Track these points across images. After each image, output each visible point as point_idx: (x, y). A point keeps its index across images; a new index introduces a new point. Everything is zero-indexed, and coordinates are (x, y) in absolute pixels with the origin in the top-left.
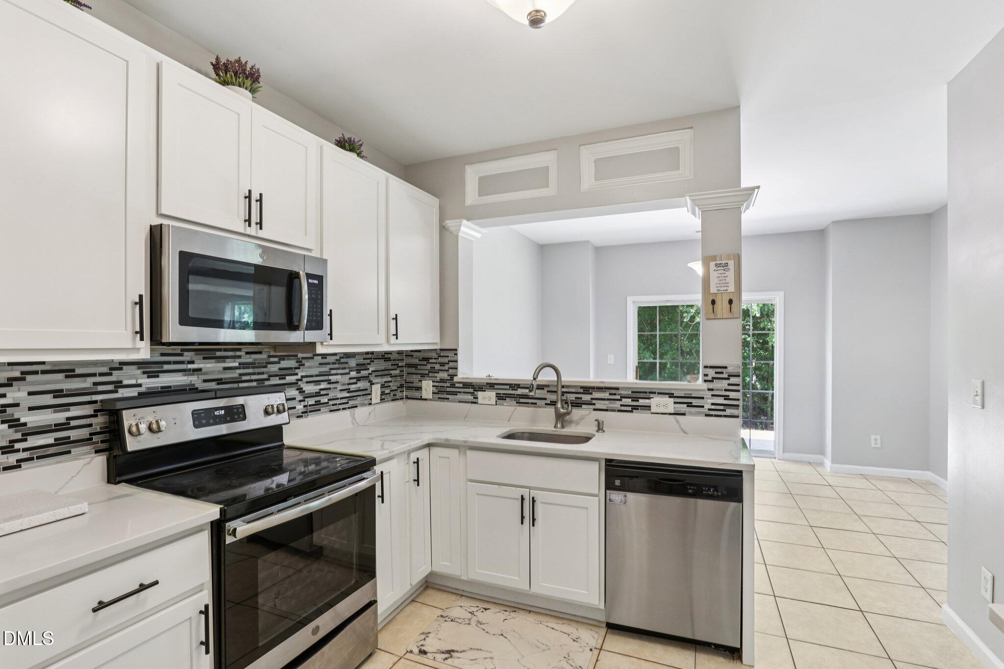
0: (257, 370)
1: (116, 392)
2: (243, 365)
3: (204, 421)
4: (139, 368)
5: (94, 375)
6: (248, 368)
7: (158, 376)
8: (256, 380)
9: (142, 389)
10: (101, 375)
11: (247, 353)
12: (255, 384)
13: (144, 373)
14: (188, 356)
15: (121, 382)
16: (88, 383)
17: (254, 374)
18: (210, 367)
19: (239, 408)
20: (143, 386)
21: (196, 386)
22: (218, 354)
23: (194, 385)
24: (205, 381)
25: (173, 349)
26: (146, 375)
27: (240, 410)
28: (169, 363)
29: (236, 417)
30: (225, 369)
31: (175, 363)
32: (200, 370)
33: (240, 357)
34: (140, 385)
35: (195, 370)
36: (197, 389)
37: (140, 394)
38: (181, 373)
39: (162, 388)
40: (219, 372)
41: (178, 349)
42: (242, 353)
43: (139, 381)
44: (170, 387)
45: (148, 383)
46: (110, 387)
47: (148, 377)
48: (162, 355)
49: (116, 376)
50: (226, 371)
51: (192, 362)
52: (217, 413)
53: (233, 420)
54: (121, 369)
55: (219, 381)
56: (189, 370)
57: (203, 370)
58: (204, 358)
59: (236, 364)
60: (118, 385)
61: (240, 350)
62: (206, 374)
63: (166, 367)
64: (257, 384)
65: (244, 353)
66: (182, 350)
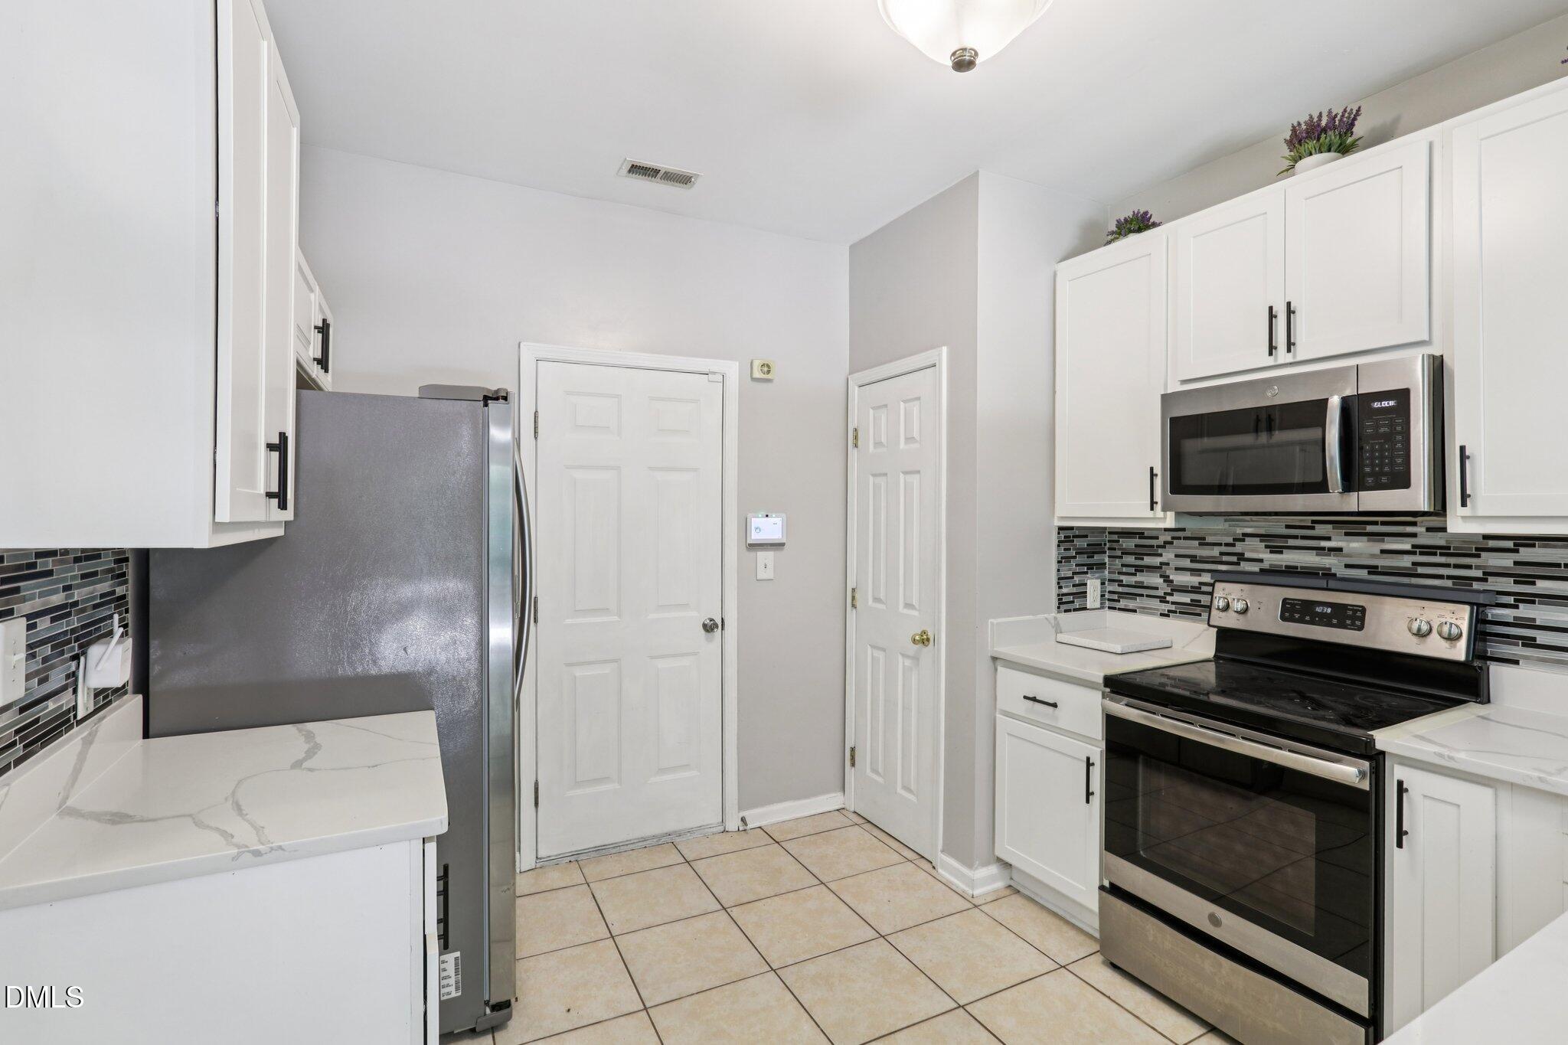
0: (1452, 560)
1: (1238, 564)
2: (1418, 549)
3: (1297, 616)
4: (1261, 541)
5: (1220, 544)
6: (1435, 554)
7: (1281, 552)
8: (1449, 577)
9: (1266, 565)
10: (1227, 545)
11: (1429, 530)
12: (1449, 583)
13: (1267, 547)
14: (1320, 530)
15: (1243, 554)
16: (1215, 552)
17: (1447, 565)
18: (1357, 547)
19: (1357, 611)
20: (1265, 562)
21: (1333, 571)
22: (1370, 528)
23: (1330, 569)
24: (1347, 566)
25: (1301, 521)
26: (1269, 550)
27: (1359, 614)
28: (1295, 537)
29: (1349, 622)
30: (1383, 552)
31: (1304, 538)
32: (1340, 550)
33: (1414, 535)
34: (1261, 561)
35: (1331, 549)
36: (1335, 575)
37: (1262, 570)
38: (1315, 552)
39: (1286, 567)
40: (1373, 556)
41: (1308, 520)
42: (1419, 529)
43: (1261, 556)
44: (1297, 567)
45: (1270, 559)
46: (1234, 559)
47: (1271, 552)
48: (1288, 527)
49: (1239, 548)
50: (1385, 555)
51: (1329, 539)
52: (1319, 609)
53: (1342, 625)
54: (1243, 540)
55: (1373, 570)
56: (1323, 549)
57: (1345, 551)
58: (1347, 534)
59: (1408, 547)
60: (1241, 557)
61: (1414, 524)
62: (1348, 556)
63: (1291, 542)
64: (1454, 584)
65: (1424, 529)
66: (1313, 522)
